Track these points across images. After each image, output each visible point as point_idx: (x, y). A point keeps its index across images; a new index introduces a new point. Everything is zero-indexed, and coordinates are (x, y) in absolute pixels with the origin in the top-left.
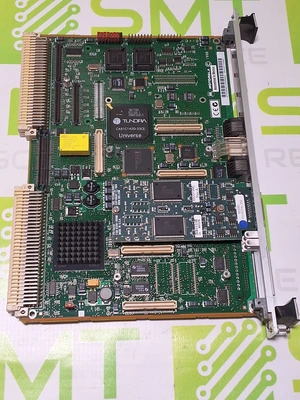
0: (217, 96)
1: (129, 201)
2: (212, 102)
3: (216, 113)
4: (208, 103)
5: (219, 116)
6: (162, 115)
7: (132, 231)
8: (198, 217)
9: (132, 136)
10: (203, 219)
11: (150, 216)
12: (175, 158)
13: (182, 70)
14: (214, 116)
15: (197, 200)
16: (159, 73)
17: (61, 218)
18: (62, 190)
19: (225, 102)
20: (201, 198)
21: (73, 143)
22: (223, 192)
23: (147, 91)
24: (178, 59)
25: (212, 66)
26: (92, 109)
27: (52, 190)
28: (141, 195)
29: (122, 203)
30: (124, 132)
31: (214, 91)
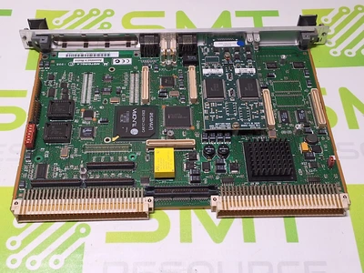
0: (109, 60)
1: (226, 117)
2: (115, 63)
3: (126, 61)
4: (115, 66)
5: (130, 59)
7: (255, 115)
8: (238, 70)
9: (151, 120)
10: (238, 67)
11: (239, 102)
13: (77, 83)
14: (130, 63)
15: (221, 71)
17: (242, 176)
18: (212, 177)
19: (115, 55)
20: (219, 68)
23: (99, 109)
24: (64, 85)
25: (74, 62)
28: (220, 108)
29: (228, 121)
30: (147, 126)
31: (102, 61)
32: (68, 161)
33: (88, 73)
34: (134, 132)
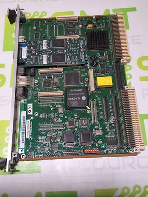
0: (28, 117)
1: (76, 54)
2: (31, 113)
3: (30, 106)
4: (34, 113)
5: (28, 105)
6: (60, 104)
8: (45, 48)
9: (76, 90)
10: (43, 48)
11: (66, 48)
12: (54, 81)
13: (47, 133)
14: (31, 104)
15: (44, 56)
16: (60, 130)
17: (107, 52)
18: (108, 64)
19: (24, 114)
20: (43, 57)
21: (105, 81)
22: (32, 60)
23: (67, 118)
25: (29, 137)
26: (98, 106)
27: (113, 64)
28: (71, 57)
29: (79, 54)
30: (80, 92)
31: (29, 120)
32: (104, 130)
33: (39, 127)
34: (84, 98)
